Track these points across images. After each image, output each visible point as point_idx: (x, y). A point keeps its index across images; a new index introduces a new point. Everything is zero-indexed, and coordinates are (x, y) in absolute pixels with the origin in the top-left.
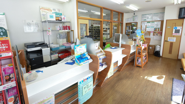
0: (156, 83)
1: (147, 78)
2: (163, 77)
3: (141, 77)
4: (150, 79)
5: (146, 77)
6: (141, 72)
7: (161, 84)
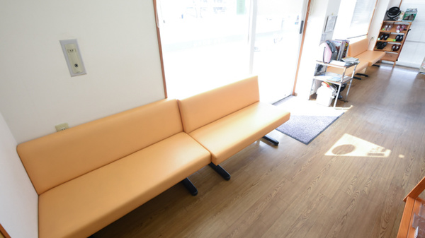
0: (358, 136)
1: (383, 150)
2: (334, 151)
3: (401, 156)
4: (376, 146)
5: (387, 153)
6: (406, 178)
7: (349, 133)
